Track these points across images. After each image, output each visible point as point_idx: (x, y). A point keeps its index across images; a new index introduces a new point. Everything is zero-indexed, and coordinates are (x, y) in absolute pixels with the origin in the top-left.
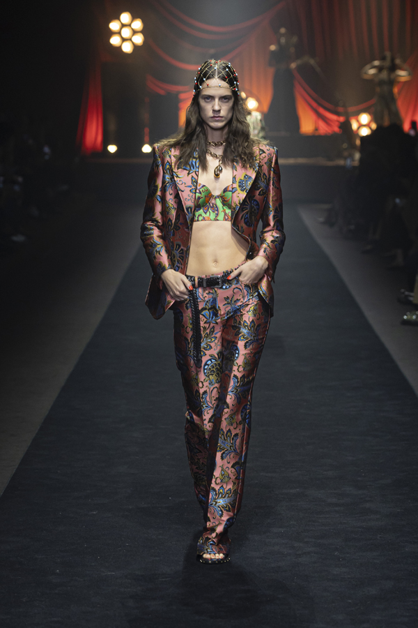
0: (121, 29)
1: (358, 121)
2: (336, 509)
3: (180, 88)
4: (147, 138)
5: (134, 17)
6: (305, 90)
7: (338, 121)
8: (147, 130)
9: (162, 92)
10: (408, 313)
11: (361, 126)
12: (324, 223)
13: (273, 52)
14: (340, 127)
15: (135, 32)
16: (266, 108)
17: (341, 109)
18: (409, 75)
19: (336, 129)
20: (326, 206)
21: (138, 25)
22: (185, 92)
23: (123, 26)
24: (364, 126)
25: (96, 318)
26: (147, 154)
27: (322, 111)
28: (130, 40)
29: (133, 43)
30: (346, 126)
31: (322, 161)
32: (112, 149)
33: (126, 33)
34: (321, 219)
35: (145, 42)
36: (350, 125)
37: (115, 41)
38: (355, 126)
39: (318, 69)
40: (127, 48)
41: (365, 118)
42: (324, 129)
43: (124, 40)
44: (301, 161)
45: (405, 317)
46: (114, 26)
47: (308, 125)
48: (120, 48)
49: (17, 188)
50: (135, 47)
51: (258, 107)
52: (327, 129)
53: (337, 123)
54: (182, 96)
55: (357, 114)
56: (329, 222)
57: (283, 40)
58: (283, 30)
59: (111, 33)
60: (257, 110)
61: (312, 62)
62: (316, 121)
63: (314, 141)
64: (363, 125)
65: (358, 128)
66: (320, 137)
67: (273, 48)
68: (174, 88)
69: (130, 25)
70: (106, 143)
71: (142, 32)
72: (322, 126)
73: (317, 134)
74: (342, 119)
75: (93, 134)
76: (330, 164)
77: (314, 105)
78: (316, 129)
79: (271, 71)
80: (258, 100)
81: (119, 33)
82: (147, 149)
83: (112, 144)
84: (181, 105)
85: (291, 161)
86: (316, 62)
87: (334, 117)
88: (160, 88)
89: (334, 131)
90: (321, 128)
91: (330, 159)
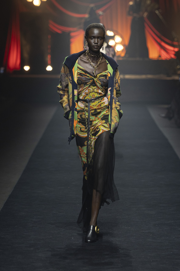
3: (71, 29)
4: (49, 62)
7: (174, 51)
8: (49, 57)
9: (59, 32)
13: (131, 6)
14: (175, 55)
16: (127, 42)
17: (176, 43)
19: (173, 56)
20: (166, 106)
22: (74, 32)
25: (15, 179)
26: (49, 71)
27: (163, 44)
31: (164, 77)
32: (27, 68)
34: (163, 115)
39: (161, 17)
40: (37, 3)
42: (165, 56)
44: (149, 76)
47: (154, 53)
48: (32, 3)
50: (42, 3)
51: (122, 42)
52: (167, 56)
53: (173, 53)
54: (72, 34)
56: (169, 117)
61: (157, 12)
62: (160, 52)
63: (159, 63)
66: (162, 61)
67: (131, 3)
68: (67, 29)
70: (22, 64)
73: (160, 59)
74: (176, 50)
75: (14, 59)
76: (169, 78)
77: (159, 40)
78: (160, 56)
79: (130, 18)
80: (122, 37)
82: (49, 68)
83: (27, 65)
84: (72, 40)
85: (143, 77)
86: (159, 12)
87: (171, 48)
88: (58, 29)
89: (171, 57)
90: (163, 55)
91: (169, 76)
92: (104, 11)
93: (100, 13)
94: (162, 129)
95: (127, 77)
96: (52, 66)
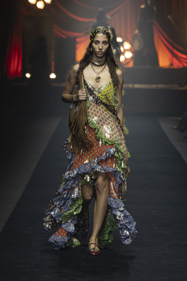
3: (77, 34)
4: (53, 69)
8: (53, 63)
9: (64, 37)
12: (176, 129)
22: (80, 37)
26: (53, 79)
27: (175, 51)
29: (44, 2)
31: (176, 87)
35: (52, 1)
40: (40, 5)
42: (177, 64)
44: (160, 86)
48: (35, 5)
52: (179, 65)
53: (186, 61)
54: (78, 40)
57: (149, 2)
60: (130, 50)
61: (169, 17)
62: (172, 60)
63: (169, 72)
66: (174, 70)
67: (143, 6)
68: (73, 34)
72: (176, 62)
73: (172, 67)
75: (15, 65)
77: (171, 48)
78: (172, 65)
80: (131, 44)
82: (53, 76)
83: (28, 73)
84: (77, 46)
85: (154, 86)
86: (171, 17)
87: (185, 57)
88: (63, 34)
89: (184, 65)
90: (175, 64)
92: (112, 16)
93: (109, 17)
94: (174, 143)
95: (136, 86)
96: (55, 74)
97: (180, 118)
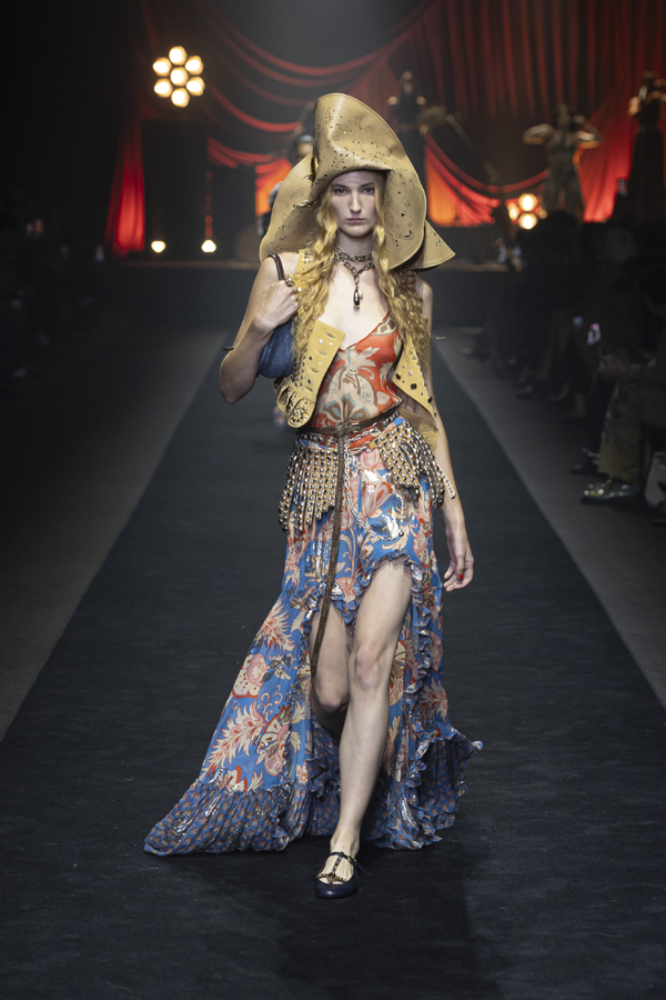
0: (171, 71)
1: (518, 206)
2: (485, 773)
3: (257, 158)
4: (209, 231)
5: (190, 54)
6: (441, 161)
7: (489, 206)
8: (208, 220)
9: (231, 164)
10: (591, 486)
11: (522, 213)
13: (393, 106)
14: (492, 215)
15: (191, 76)
17: (493, 189)
18: (596, 139)
19: (486, 217)
20: (475, 331)
21: (195, 65)
22: (265, 163)
23: (174, 66)
24: (528, 212)
26: (209, 253)
27: (465, 190)
28: (185, 87)
29: (188, 92)
30: (500, 214)
32: (158, 246)
33: (178, 77)
34: (467, 351)
35: (206, 90)
36: (507, 212)
37: (161, 89)
38: (513, 213)
39: (459, 130)
40: (180, 99)
41: (528, 202)
42: (468, 217)
43: (175, 87)
45: (587, 493)
46: (160, 66)
47: (444, 210)
48: (169, 99)
49: (17, 304)
50: (192, 98)
52: (472, 217)
53: (488, 209)
54: (261, 169)
55: (516, 195)
56: (479, 354)
57: (408, 88)
58: (407, 75)
59: (156, 78)
61: (451, 119)
62: (457, 208)
64: (526, 211)
65: (519, 217)
66: (462, 228)
67: (393, 100)
68: (249, 158)
69: (183, 66)
70: (148, 239)
71: (202, 76)
72: (466, 212)
73: (458, 225)
74: (494, 203)
75: (130, 224)
76: (477, 268)
77: (455, 182)
78: (457, 218)
81: (168, 77)
82: (209, 246)
83: (158, 240)
84: (259, 182)
86: (456, 120)
87: (482, 200)
88: (229, 158)
89: (483, 220)
90: (464, 216)
91: (477, 261)
94: (463, 382)
96: (215, 242)
97: (477, 331)
